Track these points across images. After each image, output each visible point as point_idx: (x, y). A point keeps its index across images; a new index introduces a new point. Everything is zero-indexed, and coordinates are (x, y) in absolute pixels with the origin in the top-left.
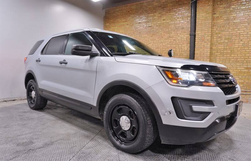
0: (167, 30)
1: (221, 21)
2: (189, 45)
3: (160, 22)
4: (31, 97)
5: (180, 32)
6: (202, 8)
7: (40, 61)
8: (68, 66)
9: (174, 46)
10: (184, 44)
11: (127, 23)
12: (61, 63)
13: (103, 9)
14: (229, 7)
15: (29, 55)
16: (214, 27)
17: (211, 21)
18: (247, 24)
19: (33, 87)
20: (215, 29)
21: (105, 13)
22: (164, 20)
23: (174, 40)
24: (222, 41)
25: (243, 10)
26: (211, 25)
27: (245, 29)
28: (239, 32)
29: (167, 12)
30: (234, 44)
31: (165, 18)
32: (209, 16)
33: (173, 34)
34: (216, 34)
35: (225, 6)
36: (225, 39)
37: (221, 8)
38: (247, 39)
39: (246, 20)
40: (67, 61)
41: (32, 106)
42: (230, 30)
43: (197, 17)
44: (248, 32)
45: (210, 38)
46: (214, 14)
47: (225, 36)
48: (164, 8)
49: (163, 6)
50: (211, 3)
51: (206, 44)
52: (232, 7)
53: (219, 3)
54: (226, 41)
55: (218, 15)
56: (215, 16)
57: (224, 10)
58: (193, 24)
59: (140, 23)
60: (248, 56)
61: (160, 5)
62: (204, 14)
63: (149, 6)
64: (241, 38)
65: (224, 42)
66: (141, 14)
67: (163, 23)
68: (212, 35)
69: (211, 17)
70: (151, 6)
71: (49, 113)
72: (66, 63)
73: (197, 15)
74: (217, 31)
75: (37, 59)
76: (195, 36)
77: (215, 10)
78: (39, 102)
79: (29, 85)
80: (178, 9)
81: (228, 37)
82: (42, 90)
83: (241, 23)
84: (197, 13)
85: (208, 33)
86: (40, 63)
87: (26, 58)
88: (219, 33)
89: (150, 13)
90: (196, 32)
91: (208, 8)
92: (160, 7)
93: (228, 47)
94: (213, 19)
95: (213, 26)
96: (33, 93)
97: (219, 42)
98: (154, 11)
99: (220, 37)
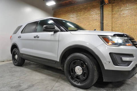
0: (88, 21)
1: (116, 16)
2: (100, 28)
3: (84, 17)
4: (15, 59)
5: (95, 22)
6: (106, 9)
7: (21, 37)
8: (39, 38)
9: (92, 29)
10: (97, 28)
11: (66, 17)
12: (35, 37)
13: (53, 10)
14: (120, 8)
15: (13, 34)
17: (111, 16)
18: (130, 17)
19: (16, 53)
20: (113, 20)
21: (53, 12)
22: (86, 15)
23: (92, 26)
25: (127, 10)
26: (111, 18)
27: (129, 19)
28: (126, 21)
29: (88, 11)
30: (124, 27)
31: (87, 14)
32: (110, 13)
33: (91, 23)
34: (114, 22)
35: (118, 8)
36: (119, 25)
37: (116, 9)
38: (131, 24)
39: (129, 15)
40: (38, 36)
41: (16, 64)
42: (121, 20)
43: (104, 13)
44: (130, 21)
45: (111, 24)
46: (113, 12)
47: (119, 23)
48: (86, 9)
50: (111, 6)
51: (109, 27)
52: (122, 8)
53: (115, 6)
54: (120, 26)
55: (115, 12)
56: (113, 13)
57: (118, 10)
58: (102, 17)
59: (73, 17)
60: (132, 33)
61: (83, 8)
62: (107, 12)
63: (78, 8)
64: (127, 24)
65: (118, 26)
66: (74, 12)
67: (86, 17)
68: (112, 23)
69: (111, 14)
71: (27, 68)
72: (38, 37)
73: (104, 12)
75: (19, 36)
76: (103, 23)
77: (113, 10)
78: (20, 61)
79: (14, 52)
80: (93, 9)
82: (22, 54)
83: (126, 16)
84: (104, 11)
85: (110, 22)
87: (12, 36)
88: (116, 22)
89: (78, 12)
90: (104, 22)
91: (109, 9)
93: (120, 29)
94: (112, 14)
95: (112, 18)
96: (16, 56)
97: (116, 26)
98: (81, 11)
99: (116, 24)
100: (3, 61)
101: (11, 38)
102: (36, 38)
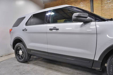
1: (105, 8)
4: (19, 55)
7: (26, 30)
12: (51, 30)
13: (43, 3)
15: (13, 27)
16: (102, 11)
17: (101, 8)
20: (103, 11)
21: (44, 5)
24: (107, 17)
29: (78, 4)
32: (100, 5)
34: (104, 14)
37: (105, 1)
40: (57, 28)
41: (21, 60)
42: (110, 12)
46: (102, 4)
48: (76, 2)
49: (76, 1)
55: (104, 5)
56: (102, 5)
61: (74, 1)
62: (97, 4)
63: (68, 1)
70: (69, 2)
73: (94, 5)
74: (104, 12)
75: (23, 29)
80: (84, 2)
81: (109, 15)
82: (31, 50)
85: (100, 13)
86: (27, 31)
87: (12, 29)
88: (105, 13)
91: (99, 1)
92: (74, 2)
98: (71, 4)
99: (105, 15)
100: (1, 56)
101: (10, 31)
102: (53, 31)
